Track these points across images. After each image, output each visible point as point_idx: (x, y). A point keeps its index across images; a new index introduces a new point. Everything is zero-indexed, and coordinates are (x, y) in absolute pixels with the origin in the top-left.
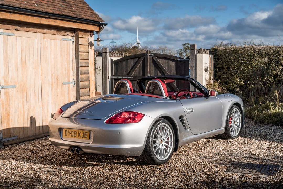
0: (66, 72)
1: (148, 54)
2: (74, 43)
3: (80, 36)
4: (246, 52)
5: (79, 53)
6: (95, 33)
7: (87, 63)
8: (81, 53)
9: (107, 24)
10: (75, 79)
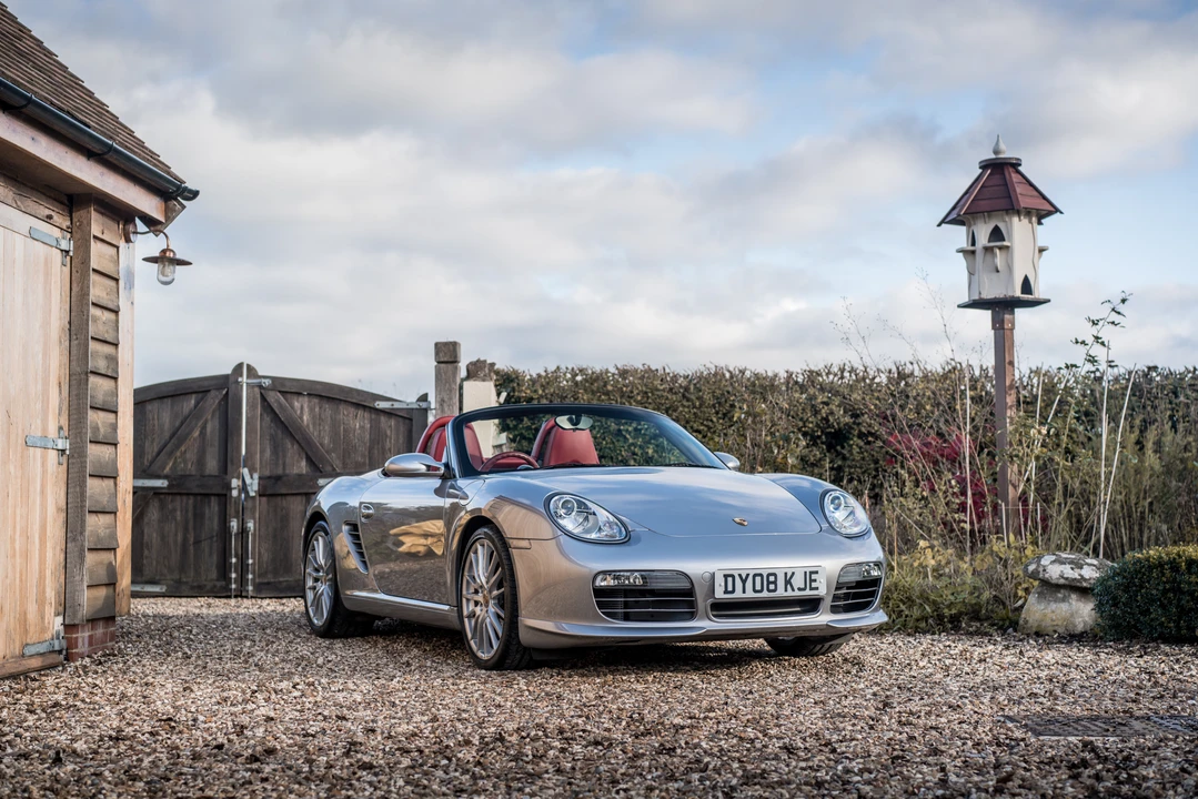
0: (40, 387)
1: (244, 379)
2: (68, 258)
3: (95, 230)
5: (88, 305)
7: (113, 360)
8: (94, 311)
9: (195, 194)
10: (66, 428)
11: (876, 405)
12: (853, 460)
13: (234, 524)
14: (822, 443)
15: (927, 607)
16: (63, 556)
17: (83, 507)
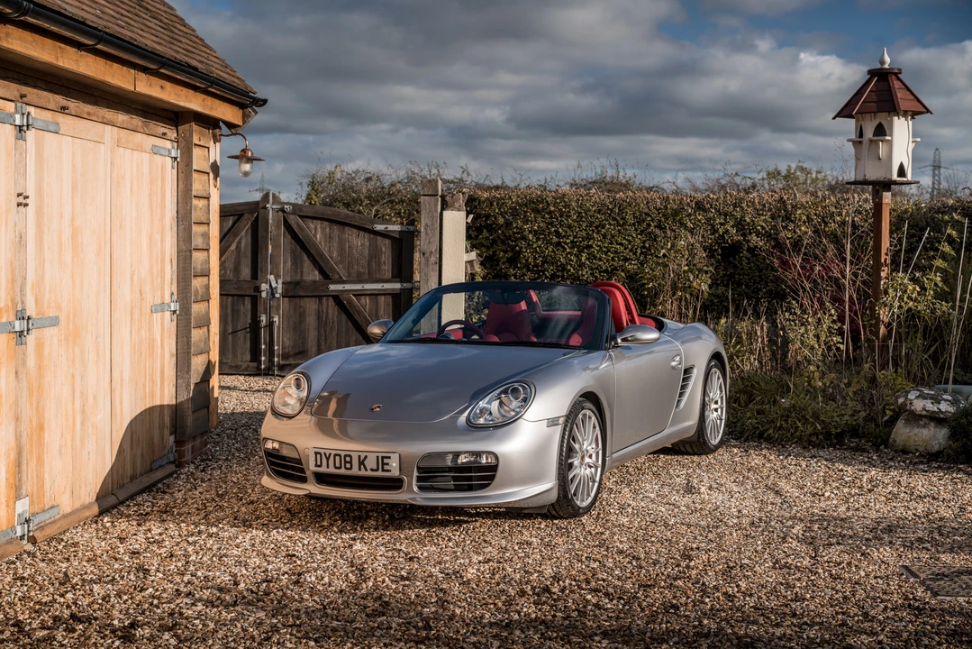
0: (159, 266)
1: (270, 205)
2: (176, 163)
3: (196, 140)
4: (574, 209)
5: (191, 199)
6: (225, 129)
7: (206, 236)
8: (195, 202)
9: (265, 101)
10: (175, 294)
11: (762, 227)
12: (743, 269)
13: (263, 318)
14: (718, 255)
15: (818, 425)
16: (174, 390)
17: (189, 353)
